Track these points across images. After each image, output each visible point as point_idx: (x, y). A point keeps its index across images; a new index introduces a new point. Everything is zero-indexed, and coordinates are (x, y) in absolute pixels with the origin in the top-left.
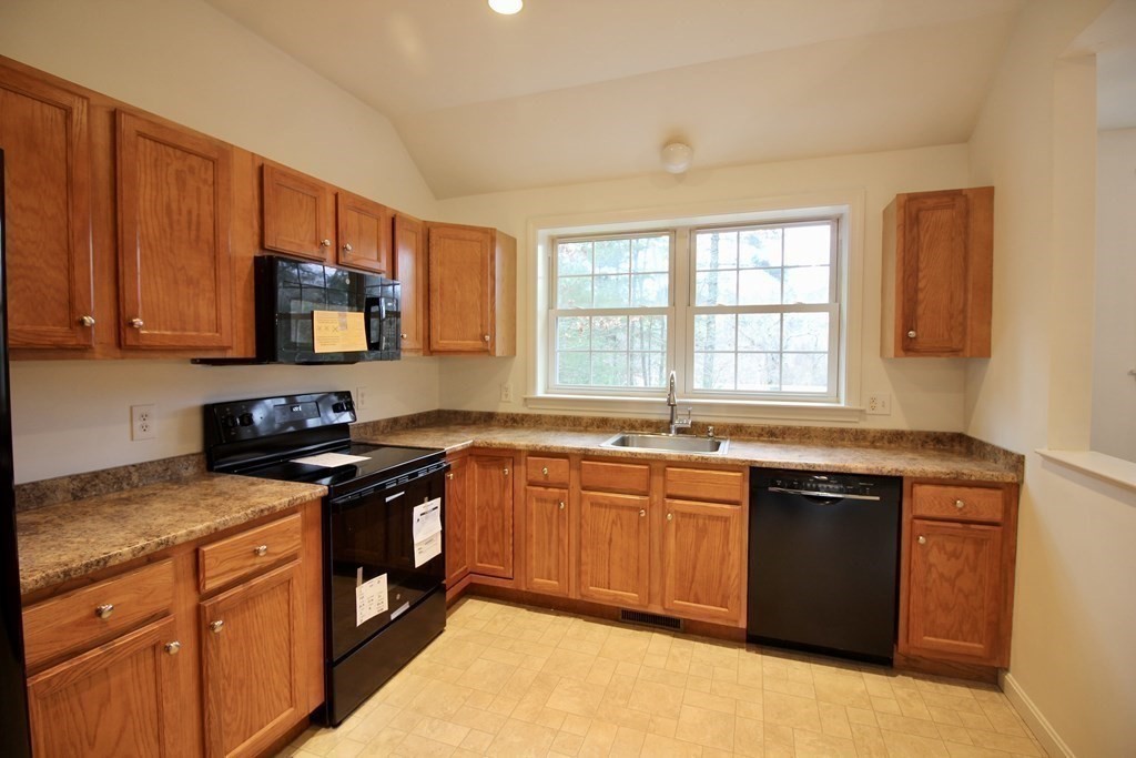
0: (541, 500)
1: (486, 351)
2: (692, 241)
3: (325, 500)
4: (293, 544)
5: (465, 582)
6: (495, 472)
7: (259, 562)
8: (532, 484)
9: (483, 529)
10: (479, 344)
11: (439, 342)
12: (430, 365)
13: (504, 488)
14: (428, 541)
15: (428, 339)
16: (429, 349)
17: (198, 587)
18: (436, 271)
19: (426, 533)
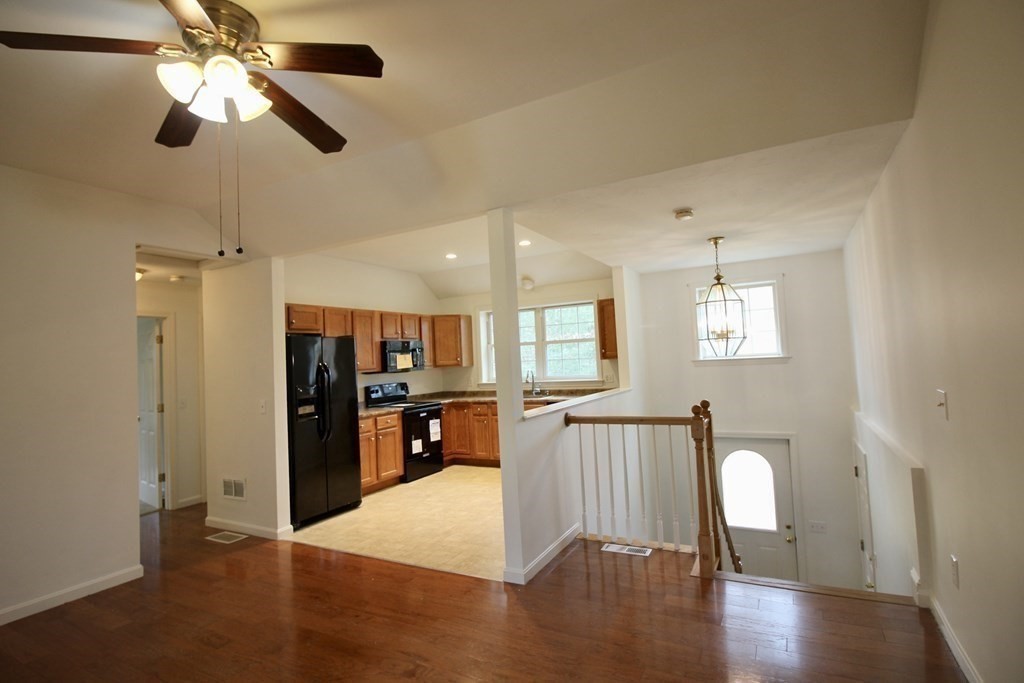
0: (478, 421)
1: (459, 364)
2: (543, 313)
3: (403, 412)
4: (395, 423)
5: (452, 457)
6: (461, 412)
7: (389, 425)
8: (475, 415)
9: (458, 436)
10: (455, 362)
11: (440, 362)
12: (438, 371)
13: (465, 418)
14: (436, 433)
15: (435, 361)
16: (435, 365)
17: (376, 427)
18: (437, 334)
19: (435, 430)
